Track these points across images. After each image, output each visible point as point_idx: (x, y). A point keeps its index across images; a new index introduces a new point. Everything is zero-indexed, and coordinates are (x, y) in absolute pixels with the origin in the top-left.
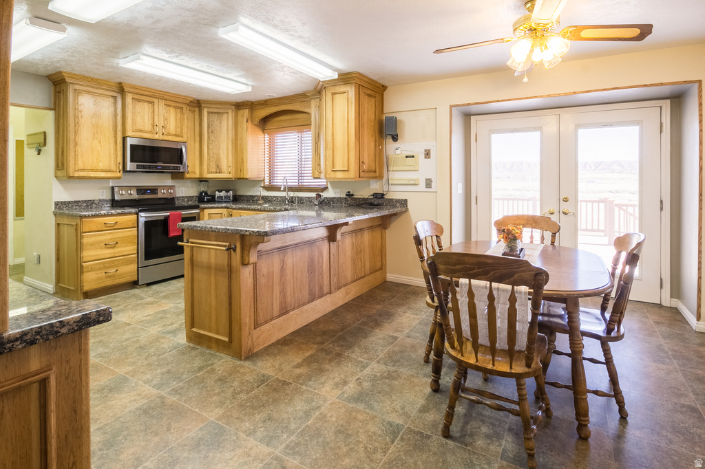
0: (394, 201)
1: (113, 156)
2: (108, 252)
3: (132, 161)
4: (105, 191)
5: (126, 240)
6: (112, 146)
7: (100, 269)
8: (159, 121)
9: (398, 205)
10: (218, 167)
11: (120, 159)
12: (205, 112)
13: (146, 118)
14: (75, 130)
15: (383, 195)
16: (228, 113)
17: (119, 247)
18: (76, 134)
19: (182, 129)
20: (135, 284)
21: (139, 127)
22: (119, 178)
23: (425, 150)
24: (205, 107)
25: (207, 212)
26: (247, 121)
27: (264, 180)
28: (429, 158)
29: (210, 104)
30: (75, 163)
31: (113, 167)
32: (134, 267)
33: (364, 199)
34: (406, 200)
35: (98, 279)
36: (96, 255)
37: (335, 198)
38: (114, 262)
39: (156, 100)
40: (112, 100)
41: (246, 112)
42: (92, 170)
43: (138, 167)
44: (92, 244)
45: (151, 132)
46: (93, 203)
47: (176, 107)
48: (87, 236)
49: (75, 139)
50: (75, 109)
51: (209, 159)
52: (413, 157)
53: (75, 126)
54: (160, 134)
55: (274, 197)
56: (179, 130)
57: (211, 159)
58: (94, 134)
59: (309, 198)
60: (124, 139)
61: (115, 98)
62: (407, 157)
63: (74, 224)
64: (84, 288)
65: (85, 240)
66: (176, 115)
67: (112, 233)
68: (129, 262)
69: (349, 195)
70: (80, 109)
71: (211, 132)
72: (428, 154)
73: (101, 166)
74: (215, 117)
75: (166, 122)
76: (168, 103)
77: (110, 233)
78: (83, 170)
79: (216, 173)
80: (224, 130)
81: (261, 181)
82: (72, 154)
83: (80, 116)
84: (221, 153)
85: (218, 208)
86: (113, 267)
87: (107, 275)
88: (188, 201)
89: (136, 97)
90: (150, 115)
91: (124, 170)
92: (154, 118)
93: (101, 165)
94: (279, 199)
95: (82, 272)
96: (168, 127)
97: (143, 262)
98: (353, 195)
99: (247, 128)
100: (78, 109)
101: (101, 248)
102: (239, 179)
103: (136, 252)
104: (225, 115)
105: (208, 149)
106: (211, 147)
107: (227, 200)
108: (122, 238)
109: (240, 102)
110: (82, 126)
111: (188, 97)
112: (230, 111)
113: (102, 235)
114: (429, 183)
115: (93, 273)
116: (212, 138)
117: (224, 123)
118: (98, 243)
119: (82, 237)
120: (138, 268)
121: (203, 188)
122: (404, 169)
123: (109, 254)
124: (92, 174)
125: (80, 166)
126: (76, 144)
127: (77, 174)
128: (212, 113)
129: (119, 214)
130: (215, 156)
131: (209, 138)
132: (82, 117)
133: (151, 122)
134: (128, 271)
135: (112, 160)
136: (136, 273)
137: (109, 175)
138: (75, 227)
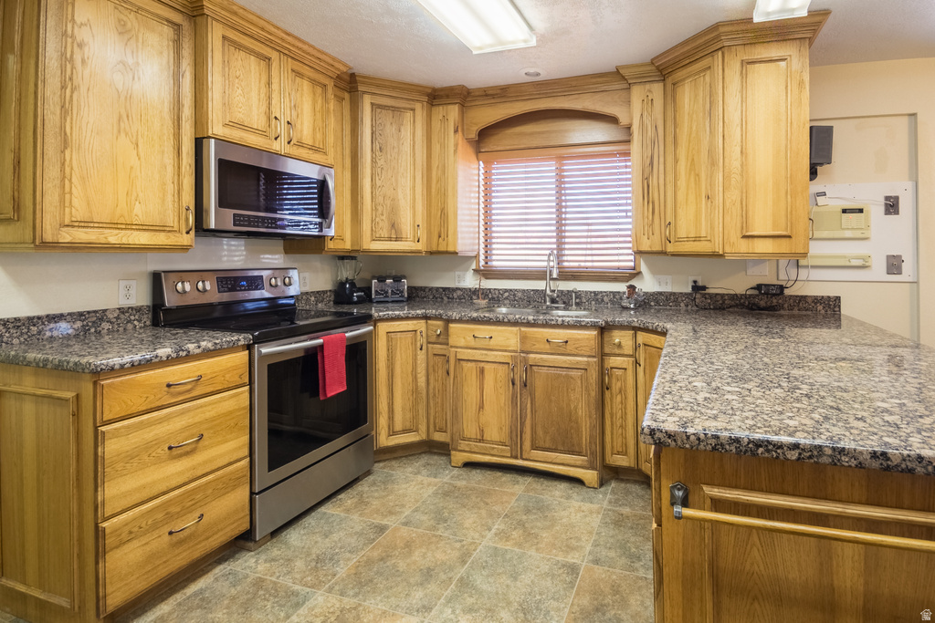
0: (810, 300)
1: (170, 188)
2: (176, 470)
3: (222, 203)
4: (133, 283)
5: (220, 425)
6: (169, 159)
7: (155, 526)
8: (281, 109)
9: (820, 307)
10: (393, 226)
11: (188, 198)
12: (367, 102)
13: (254, 94)
14: (63, 98)
15: (782, 288)
16: (413, 110)
17: (206, 448)
18: (65, 110)
19: (324, 135)
20: (244, 541)
21: (239, 116)
22: (185, 249)
23: (887, 198)
24: (364, 92)
25: (383, 328)
26: (456, 131)
27: (477, 257)
28: (897, 213)
29: (378, 86)
30: (62, 201)
31: (171, 220)
32: (243, 494)
33: (734, 297)
34: (838, 299)
35: (151, 557)
36: (144, 487)
37: (661, 293)
38: (192, 496)
39: (274, 55)
40: (168, 31)
41: (453, 112)
42: (114, 225)
43: (238, 220)
44: (131, 456)
45: (263, 133)
46: (101, 319)
47: (313, 82)
48: (116, 433)
49: (62, 128)
50: (65, 34)
51: (374, 209)
52: (861, 211)
53: (63, 87)
54: (284, 139)
55: (506, 291)
56: (319, 136)
57: (380, 208)
58: (120, 119)
59: (596, 293)
60: (199, 144)
61: (177, 27)
62: (844, 211)
63: (70, 395)
64: (109, 601)
65: (111, 448)
66: (314, 102)
67: (188, 410)
68: (228, 485)
69: (697, 288)
70: (79, 39)
71: (378, 149)
72: (892, 206)
73: (140, 213)
74: (386, 117)
75: (294, 113)
76: (298, 67)
77: (183, 413)
78: (85, 224)
79: (390, 239)
80: (407, 147)
81: (472, 257)
82: (51, 173)
83: (78, 58)
84: (400, 196)
85: (407, 318)
86: (188, 510)
87: (175, 538)
88: (317, 302)
89: (232, 34)
90: (264, 90)
91: (201, 229)
92: (270, 98)
93: (138, 209)
94: (520, 294)
95: (100, 553)
96: (299, 126)
97: (264, 477)
98: (704, 288)
99: (456, 145)
100: (73, 36)
101: (159, 461)
102: (431, 253)
103: (246, 451)
104: (409, 115)
105: (373, 186)
106: (378, 183)
107: (396, 297)
108: (213, 419)
109: (443, 89)
110: (83, 89)
111: (340, 62)
112: (418, 106)
113: (160, 421)
114: (894, 265)
115: (135, 544)
116: (381, 162)
117: (406, 132)
118: (148, 447)
119: (98, 439)
120: (252, 493)
121: (346, 272)
122: (836, 236)
123: (179, 473)
124: (114, 237)
125: (79, 210)
126: (65, 143)
127: (66, 236)
128: (380, 106)
129: (207, 354)
130: (388, 202)
131: (374, 161)
132: (83, 61)
133: (264, 108)
134: (229, 508)
135: (169, 198)
136: (248, 512)
137: (161, 239)
138: (72, 407)
